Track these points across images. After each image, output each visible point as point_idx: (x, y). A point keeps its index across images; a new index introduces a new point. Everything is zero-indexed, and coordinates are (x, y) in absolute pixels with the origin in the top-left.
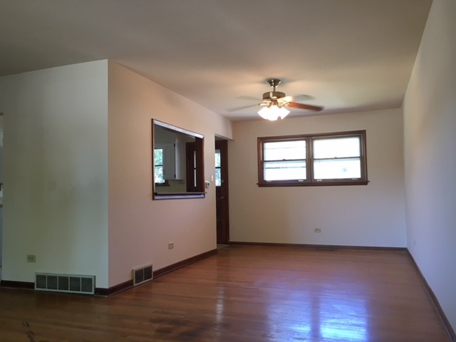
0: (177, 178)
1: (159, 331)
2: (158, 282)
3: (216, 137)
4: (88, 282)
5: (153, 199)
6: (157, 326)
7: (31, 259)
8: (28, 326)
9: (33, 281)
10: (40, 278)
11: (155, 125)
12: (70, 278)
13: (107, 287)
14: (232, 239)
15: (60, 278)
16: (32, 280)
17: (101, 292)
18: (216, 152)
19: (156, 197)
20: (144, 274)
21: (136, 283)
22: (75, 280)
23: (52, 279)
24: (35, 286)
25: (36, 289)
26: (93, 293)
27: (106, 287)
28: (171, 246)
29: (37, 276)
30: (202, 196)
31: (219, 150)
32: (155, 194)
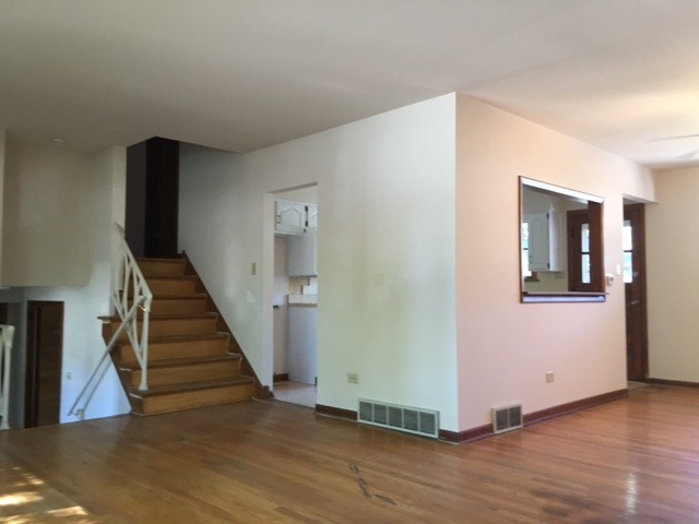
0: (552, 268)
1: (547, 510)
2: (533, 432)
3: (625, 200)
4: (429, 419)
5: (522, 301)
6: (542, 501)
7: (353, 379)
8: (358, 471)
9: (356, 410)
10: (365, 405)
11: (524, 185)
12: (405, 410)
13: (457, 431)
14: (654, 373)
15: (391, 408)
16: (355, 407)
17: (447, 435)
18: (625, 225)
19: (526, 299)
20: (510, 417)
21: (499, 429)
22: (411, 414)
23: (380, 408)
24: (359, 416)
25: (359, 421)
26: (436, 436)
27: (456, 429)
28: (549, 378)
29: (361, 403)
30: (601, 298)
31: (628, 222)
32: (524, 294)
